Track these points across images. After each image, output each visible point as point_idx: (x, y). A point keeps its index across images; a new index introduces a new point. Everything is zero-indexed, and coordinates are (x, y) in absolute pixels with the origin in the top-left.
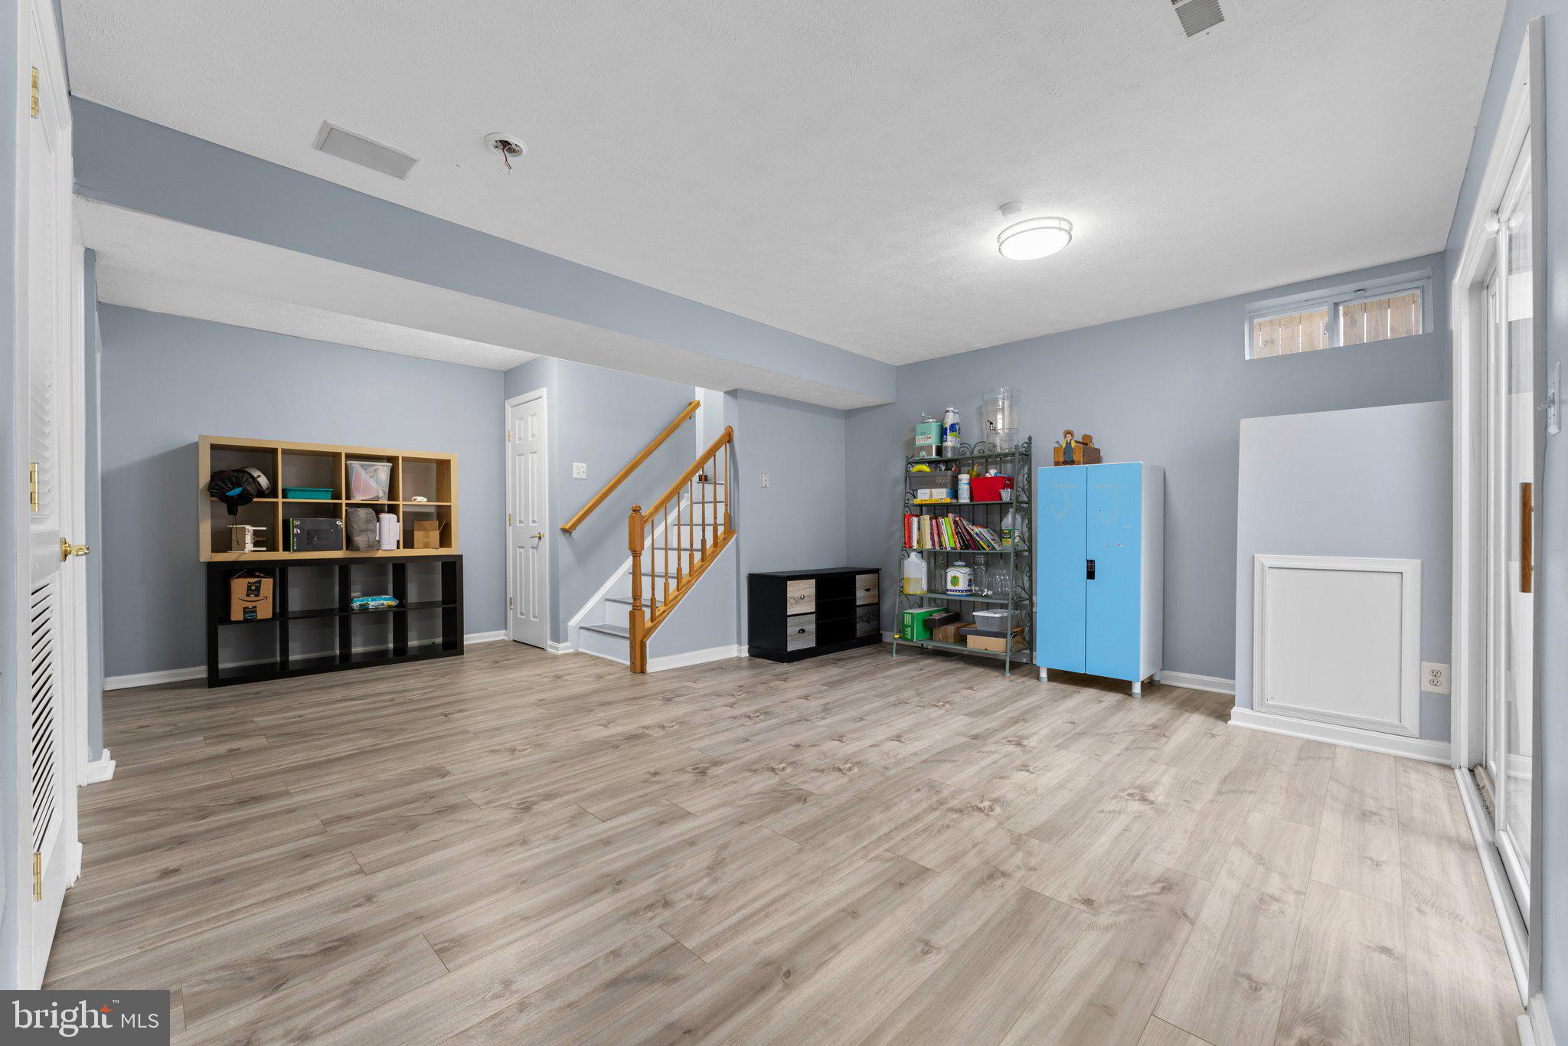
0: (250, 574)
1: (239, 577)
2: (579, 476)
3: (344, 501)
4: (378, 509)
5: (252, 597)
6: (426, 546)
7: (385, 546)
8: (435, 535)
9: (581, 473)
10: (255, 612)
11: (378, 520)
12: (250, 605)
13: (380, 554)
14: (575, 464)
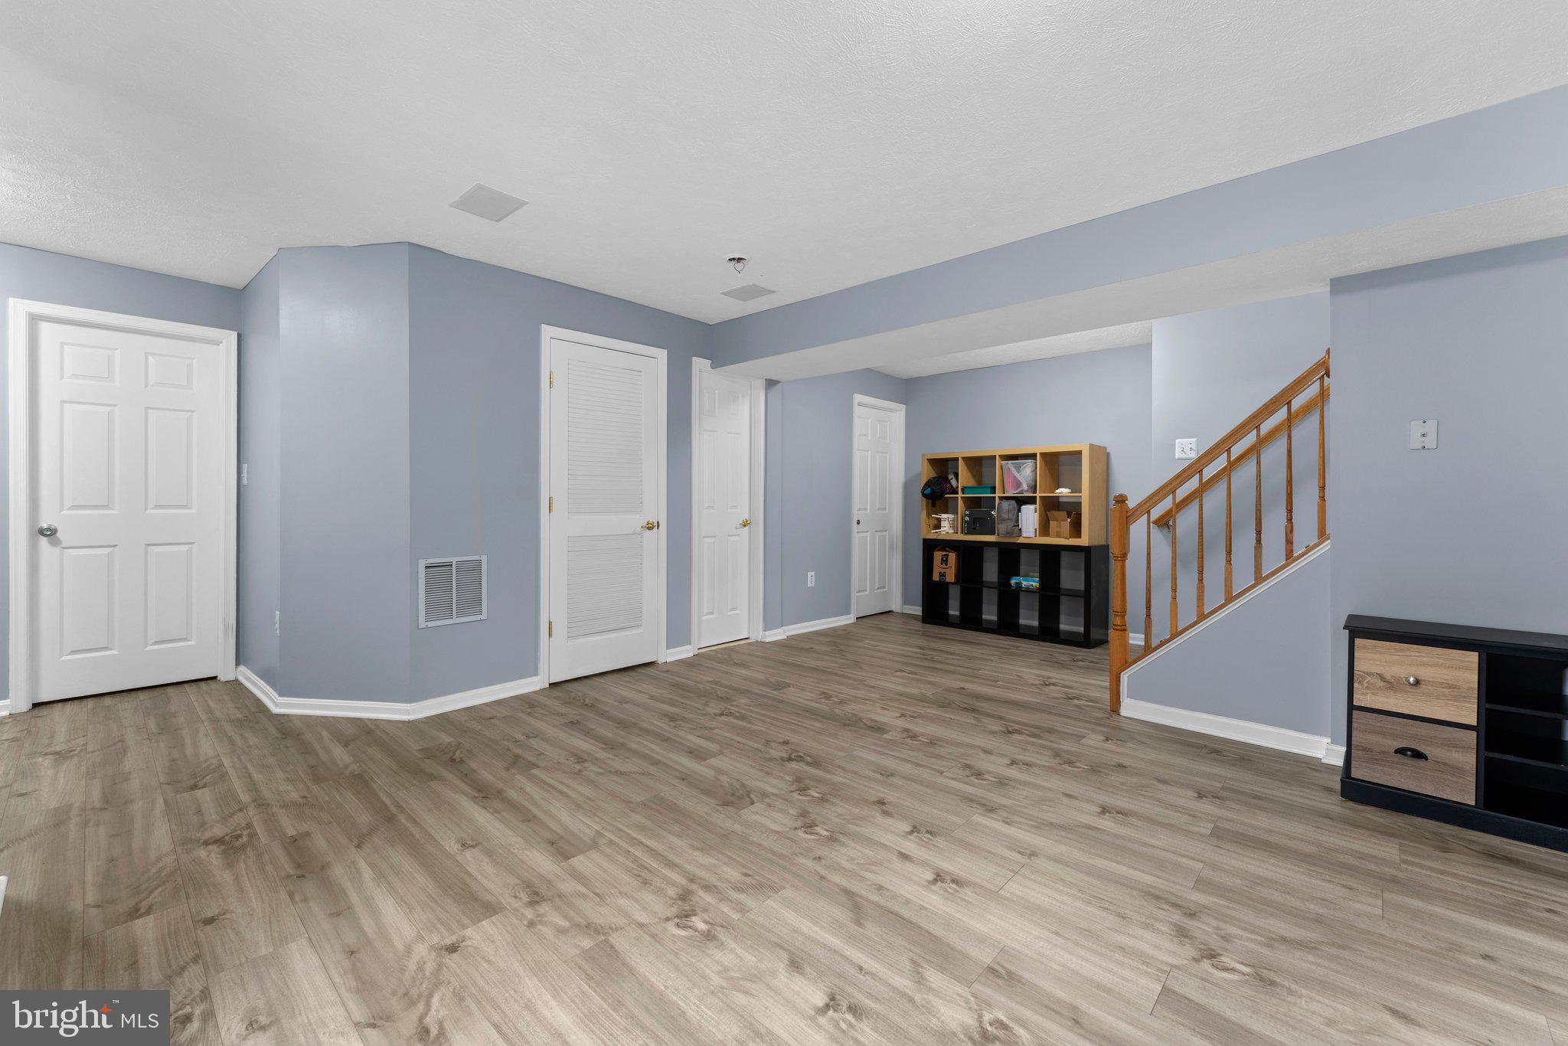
0: (942, 550)
1: (938, 550)
2: (1183, 456)
3: (997, 495)
4: (1021, 501)
5: (944, 566)
6: (1059, 535)
7: (1024, 534)
8: (1066, 524)
9: (1187, 450)
10: (945, 576)
11: (1019, 511)
12: (942, 571)
13: (1020, 540)
14: (1177, 441)
